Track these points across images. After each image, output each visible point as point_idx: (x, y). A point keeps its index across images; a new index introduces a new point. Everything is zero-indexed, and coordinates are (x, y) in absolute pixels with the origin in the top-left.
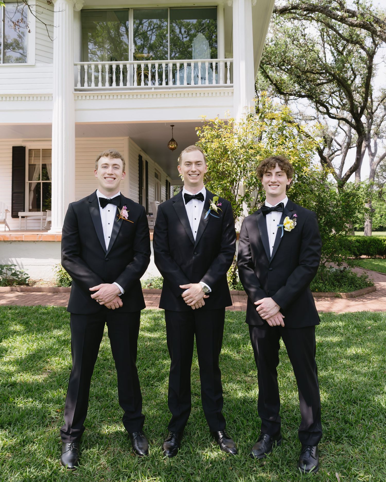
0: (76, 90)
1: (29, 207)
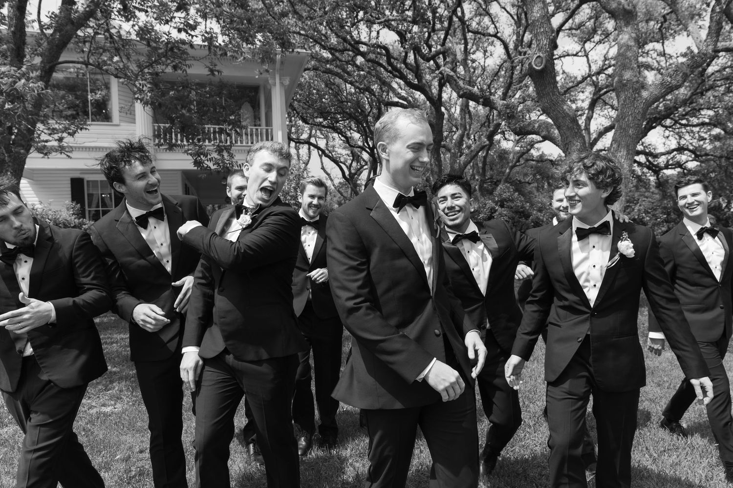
0: (154, 145)
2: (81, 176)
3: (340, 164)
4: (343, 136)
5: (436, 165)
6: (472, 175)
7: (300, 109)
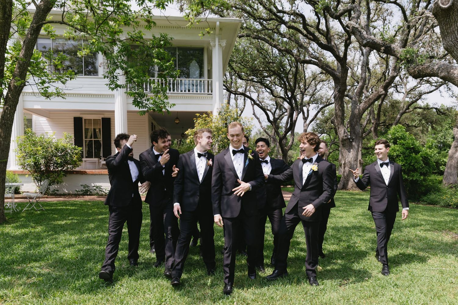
1: (86, 155)
2: (81, 116)
3: (267, 111)
4: (268, 88)
5: (340, 110)
6: (368, 120)
7: (237, 69)
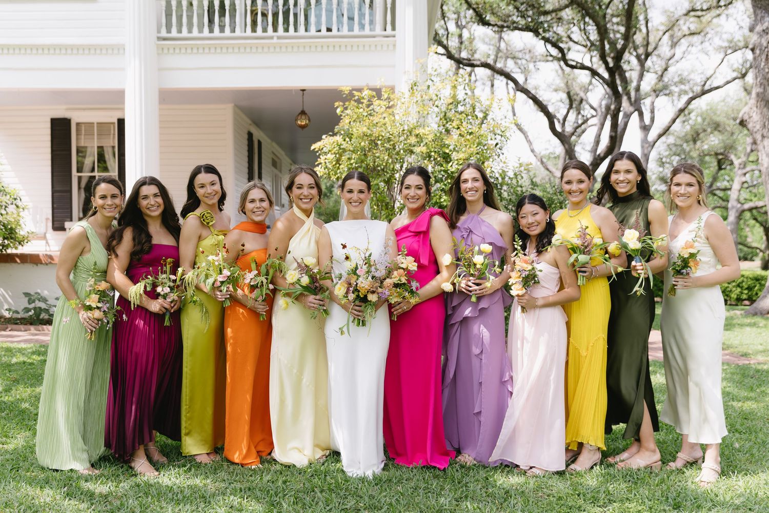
0: (159, 39)
1: (79, 215)
2: (67, 115)
